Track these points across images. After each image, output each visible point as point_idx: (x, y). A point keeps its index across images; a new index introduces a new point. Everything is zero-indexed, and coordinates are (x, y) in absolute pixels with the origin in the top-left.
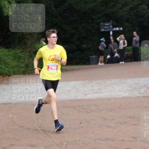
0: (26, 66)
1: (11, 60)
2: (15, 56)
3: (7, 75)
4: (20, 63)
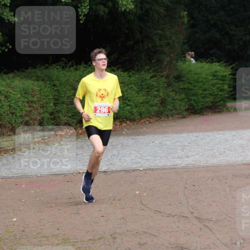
0: (161, 103)
1: (134, 92)
2: (141, 85)
3: (127, 119)
4: (150, 97)
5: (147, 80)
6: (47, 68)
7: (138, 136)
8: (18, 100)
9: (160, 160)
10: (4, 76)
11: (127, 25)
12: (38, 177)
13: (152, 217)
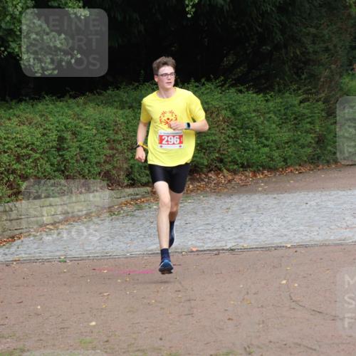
0: (317, 143)
1: (274, 126)
2: (285, 114)
3: (264, 168)
4: (299, 133)
5: (294, 106)
6: (136, 89)
7: (281, 193)
8: (93, 139)
9: (317, 231)
10: (71, 101)
11: (260, 21)
12: (127, 258)
13: (308, 320)
